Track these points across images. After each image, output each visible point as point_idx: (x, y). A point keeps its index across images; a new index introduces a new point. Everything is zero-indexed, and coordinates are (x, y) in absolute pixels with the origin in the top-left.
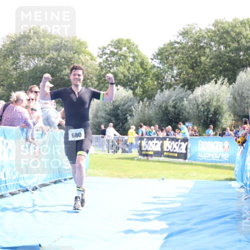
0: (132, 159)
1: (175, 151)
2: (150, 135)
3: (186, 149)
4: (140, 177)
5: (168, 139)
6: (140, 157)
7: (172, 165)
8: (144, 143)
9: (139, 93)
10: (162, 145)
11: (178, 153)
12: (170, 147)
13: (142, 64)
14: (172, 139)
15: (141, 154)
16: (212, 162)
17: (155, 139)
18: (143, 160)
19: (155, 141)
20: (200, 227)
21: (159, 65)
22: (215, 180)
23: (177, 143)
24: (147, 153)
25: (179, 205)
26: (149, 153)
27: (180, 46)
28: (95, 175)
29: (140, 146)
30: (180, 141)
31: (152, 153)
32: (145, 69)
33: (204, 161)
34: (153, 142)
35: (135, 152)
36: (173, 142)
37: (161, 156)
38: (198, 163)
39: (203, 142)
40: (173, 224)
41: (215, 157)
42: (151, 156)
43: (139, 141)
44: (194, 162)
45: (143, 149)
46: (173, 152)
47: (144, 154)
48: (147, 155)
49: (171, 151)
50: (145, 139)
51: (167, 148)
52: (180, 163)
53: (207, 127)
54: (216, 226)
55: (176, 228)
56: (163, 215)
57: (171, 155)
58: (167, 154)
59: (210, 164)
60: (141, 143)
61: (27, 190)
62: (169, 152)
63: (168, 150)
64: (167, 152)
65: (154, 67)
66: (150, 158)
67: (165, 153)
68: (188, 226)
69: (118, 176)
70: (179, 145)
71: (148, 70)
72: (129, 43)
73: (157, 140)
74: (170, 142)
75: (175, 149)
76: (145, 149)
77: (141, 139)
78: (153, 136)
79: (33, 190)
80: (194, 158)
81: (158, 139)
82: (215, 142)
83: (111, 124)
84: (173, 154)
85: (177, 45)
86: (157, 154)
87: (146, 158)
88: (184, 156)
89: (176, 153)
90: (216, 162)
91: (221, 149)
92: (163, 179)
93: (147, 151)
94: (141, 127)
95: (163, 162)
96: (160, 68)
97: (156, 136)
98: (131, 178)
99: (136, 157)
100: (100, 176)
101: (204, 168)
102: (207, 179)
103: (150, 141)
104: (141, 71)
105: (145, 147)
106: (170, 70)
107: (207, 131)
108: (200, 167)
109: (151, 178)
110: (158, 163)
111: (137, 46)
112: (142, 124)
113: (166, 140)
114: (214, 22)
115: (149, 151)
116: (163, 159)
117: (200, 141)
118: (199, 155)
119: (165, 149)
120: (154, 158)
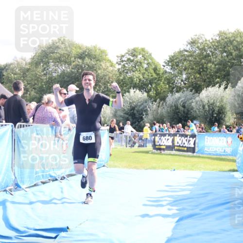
0: (147, 152)
1: (184, 146)
2: (162, 132)
3: (194, 144)
4: (154, 168)
5: (178, 135)
6: (154, 150)
7: (182, 158)
8: (157, 139)
9: (152, 95)
10: (173, 141)
11: (188, 148)
12: (180, 142)
13: (155, 70)
14: (182, 135)
15: (155, 148)
16: (217, 155)
17: (167, 135)
18: (157, 154)
19: (167, 137)
20: (207, 212)
21: (170, 71)
22: (220, 171)
23: (186, 138)
24: (160, 147)
25: (188, 192)
26: (162, 147)
27: (189, 54)
28: (115, 167)
29: (154, 141)
30: (189, 136)
31: (164, 147)
32: (158, 74)
33: (210, 154)
34: (165, 137)
35: (149, 147)
36: (183, 138)
37: (172, 150)
38: (205, 156)
39: (209, 138)
40: (184, 209)
41: (219, 151)
42: (164, 150)
43: (153, 137)
44: (201, 155)
45: (157, 144)
46: (183, 147)
47: (157, 148)
48: (160, 149)
49: (181, 145)
50: (158, 135)
51: (178, 143)
52: (189, 156)
53: (213, 125)
54: (221, 211)
55: (186, 213)
56: (174, 201)
57: (181, 149)
58: (178, 148)
59: (215, 157)
60: (154, 139)
61: (57, 180)
62: (180, 146)
63: (178, 145)
64: (177, 146)
65: (166, 72)
66: (163, 152)
67: (176, 148)
68: (197, 211)
69: (135, 168)
70: (188, 141)
71: (161, 75)
72: (144, 52)
73: (168, 136)
74: (180, 138)
75: (184, 144)
76: (158, 144)
77: (155, 135)
78: (165, 133)
79: (61, 179)
80: (202, 151)
81: (170, 135)
82: (220, 138)
83: (129, 122)
84: (183, 149)
85: (186, 53)
86: (169, 148)
87: (159, 151)
88: (192, 150)
89: (185, 147)
90: (221, 155)
91: (225, 144)
92: (174, 170)
93: (160, 145)
94: (155, 124)
95: (174, 155)
96: (171, 73)
97: (168, 132)
98: (146, 169)
99: (150, 151)
100: (119, 167)
101: (210, 161)
102: (213, 170)
103: (162, 137)
104: (155, 75)
105: (158, 142)
106: (180, 75)
107: (213, 128)
108: (207, 160)
109: (164, 169)
110: (170, 156)
111: (150, 55)
112: (156, 122)
113: (176, 136)
114: (218, 33)
115: (162, 145)
116: (174, 152)
117: (206, 137)
118: (206, 149)
119: (176, 144)
120: (166, 152)
